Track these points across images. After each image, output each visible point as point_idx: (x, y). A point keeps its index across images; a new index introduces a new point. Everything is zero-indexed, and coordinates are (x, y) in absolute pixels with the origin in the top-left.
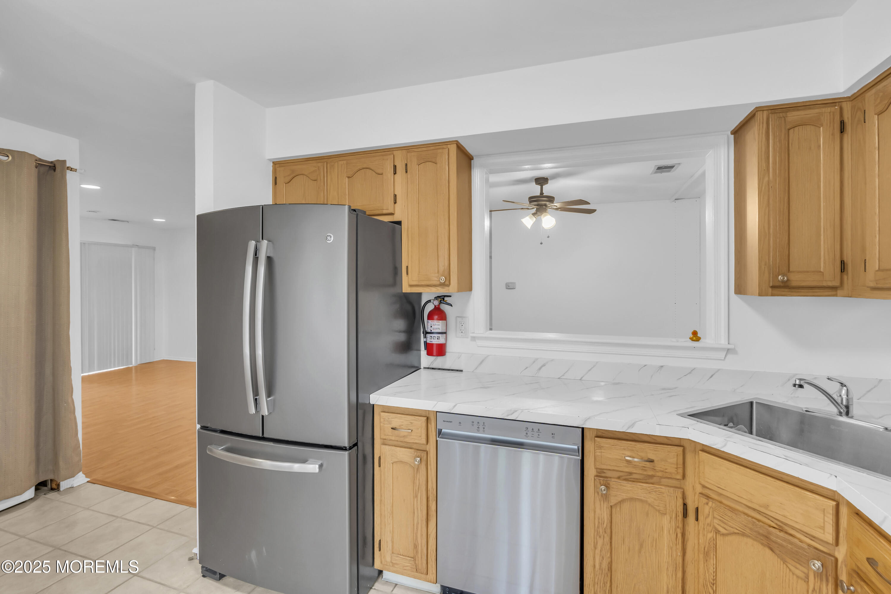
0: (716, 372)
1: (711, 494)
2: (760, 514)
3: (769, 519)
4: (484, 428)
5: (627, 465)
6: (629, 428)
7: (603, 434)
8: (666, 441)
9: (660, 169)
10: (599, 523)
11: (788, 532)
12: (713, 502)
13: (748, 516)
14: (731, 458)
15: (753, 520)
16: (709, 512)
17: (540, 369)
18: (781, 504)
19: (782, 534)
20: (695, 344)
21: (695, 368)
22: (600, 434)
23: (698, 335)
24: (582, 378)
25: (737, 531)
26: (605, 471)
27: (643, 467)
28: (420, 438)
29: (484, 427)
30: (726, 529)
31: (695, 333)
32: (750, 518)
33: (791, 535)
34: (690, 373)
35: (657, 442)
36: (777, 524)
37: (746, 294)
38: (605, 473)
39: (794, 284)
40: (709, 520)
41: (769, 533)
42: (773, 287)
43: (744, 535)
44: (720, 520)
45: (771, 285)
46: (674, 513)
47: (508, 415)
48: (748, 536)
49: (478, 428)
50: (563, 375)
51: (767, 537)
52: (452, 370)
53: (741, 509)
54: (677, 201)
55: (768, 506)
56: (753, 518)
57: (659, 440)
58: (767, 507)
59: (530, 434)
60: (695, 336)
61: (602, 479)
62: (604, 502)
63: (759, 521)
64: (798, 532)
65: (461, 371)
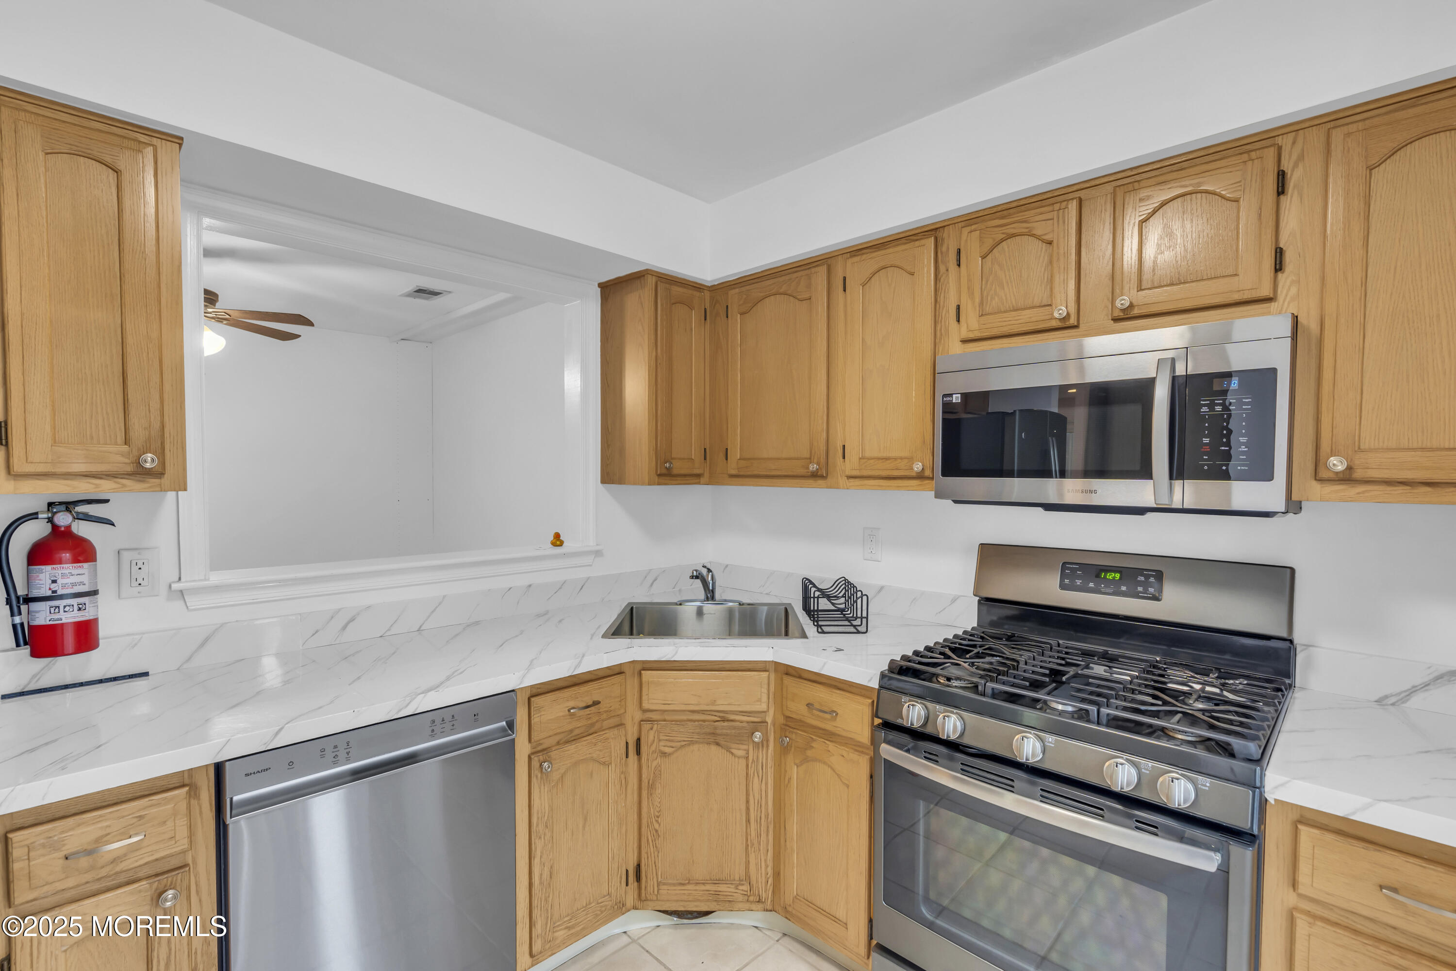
0: (586, 582)
1: (652, 717)
2: (704, 714)
3: (712, 715)
4: (348, 753)
5: (570, 720)
6: (575, 669)
7: (539, 690)
8: (609, 672)
9: (421, 292)
10: (538, 818)
11: (730, 719)
12: (658, 724)
13: (694, 721)
14: (675, 666)
15: (700, 723)
16: (654, 737)
17: (345, 628)
18: (727, 693)
19: (726, 724)
20: (558, 550)
21: (565, 581)
22: (535, 691)
23: (561, 538)
24: (421, 627)
25: (685, 743)
26: (541, 742)
27: (588, 716)
28: (174, 842)
29: (348, 750)
30: (673, 747)
31: (557, 536)
32: (696, 723)
33: (732, 721)
34: (560, 588)
35: (600, 677)
36: (719, 717)
37: (624, 484)
38: (541, 744)
39: (675, 472)
40: (653, 748)
41: (715, 728)
42: (659, 475)
43: (692, 743)
44: (666, 740)
45: (659, 472)
46: (619, 758)
47: (400, 711)
48: (697, 742)
49: (334, 757)
50: (389, 630)
51: (714, 734)
52: (115, 679)
53: (684, 718)
54: (403, 341)
55: (715, 701)
56: (698, 721)
57: (601, 674)
58: (714, 703)
59: (437, 729)
60: (557, 541)
61: (541, 754)
62: (544, 785)
63: (704, 721)
64: (737, 715)
65: (146, 674)
